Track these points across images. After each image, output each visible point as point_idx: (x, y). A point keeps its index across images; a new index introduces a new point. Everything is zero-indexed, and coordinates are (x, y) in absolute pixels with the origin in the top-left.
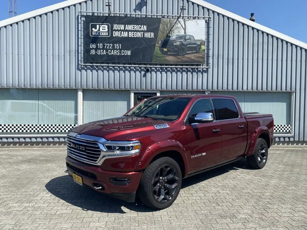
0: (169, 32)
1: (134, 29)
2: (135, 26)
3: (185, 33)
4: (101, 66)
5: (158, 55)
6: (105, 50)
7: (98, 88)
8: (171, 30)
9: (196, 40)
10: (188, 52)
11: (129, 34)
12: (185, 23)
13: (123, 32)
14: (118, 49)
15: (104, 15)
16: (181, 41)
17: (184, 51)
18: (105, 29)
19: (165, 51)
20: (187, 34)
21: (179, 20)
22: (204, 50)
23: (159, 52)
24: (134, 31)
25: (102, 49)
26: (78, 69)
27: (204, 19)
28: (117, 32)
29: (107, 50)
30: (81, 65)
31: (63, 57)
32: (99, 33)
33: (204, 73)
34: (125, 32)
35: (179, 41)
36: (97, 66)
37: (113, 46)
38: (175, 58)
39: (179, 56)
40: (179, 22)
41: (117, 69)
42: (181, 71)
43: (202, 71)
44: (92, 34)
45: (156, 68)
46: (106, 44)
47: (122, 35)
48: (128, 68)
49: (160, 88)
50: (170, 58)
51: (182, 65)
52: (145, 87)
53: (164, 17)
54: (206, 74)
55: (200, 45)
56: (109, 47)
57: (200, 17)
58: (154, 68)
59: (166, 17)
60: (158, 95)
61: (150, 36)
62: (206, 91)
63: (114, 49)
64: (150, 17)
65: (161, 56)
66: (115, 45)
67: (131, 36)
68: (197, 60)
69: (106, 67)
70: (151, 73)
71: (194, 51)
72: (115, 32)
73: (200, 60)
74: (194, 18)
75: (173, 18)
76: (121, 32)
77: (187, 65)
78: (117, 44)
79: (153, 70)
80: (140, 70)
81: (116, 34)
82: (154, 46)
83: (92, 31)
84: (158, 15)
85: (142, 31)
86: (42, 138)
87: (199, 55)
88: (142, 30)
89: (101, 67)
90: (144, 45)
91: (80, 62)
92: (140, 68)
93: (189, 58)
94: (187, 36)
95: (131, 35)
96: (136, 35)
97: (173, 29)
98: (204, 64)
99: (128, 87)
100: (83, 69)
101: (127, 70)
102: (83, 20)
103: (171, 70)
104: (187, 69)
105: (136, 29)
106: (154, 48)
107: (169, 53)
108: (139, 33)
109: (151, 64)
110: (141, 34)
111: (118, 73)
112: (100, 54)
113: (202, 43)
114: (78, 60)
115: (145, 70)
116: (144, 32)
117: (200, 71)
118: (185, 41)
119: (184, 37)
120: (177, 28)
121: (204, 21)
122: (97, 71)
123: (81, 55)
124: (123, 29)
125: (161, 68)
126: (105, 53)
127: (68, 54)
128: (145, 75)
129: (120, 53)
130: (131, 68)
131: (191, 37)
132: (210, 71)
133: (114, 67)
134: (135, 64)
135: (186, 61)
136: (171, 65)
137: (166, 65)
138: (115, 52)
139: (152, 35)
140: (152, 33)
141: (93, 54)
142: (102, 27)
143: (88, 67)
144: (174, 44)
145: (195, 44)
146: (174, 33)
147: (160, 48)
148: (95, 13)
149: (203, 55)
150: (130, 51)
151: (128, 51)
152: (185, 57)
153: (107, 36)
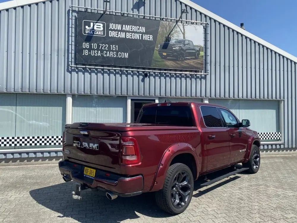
0: (169, 36)
1: (131, 29)
2: (133, 26)
3: (184, 37)
4: (95, 68)
5: (157, 59)
6: (99, 51)
7: (91, 93)
8: (170, 34)
10: (187, 58)
11: (127, 35)
12: (184, 27)
13: (119, 33)
14: (114, 51)
15: (98, 12)
16: (180, 46)
17: (183, 57)
18: (100, 28)
19: (164, 55)
21: (178, 23)
22: (203, 56)
23: (159, 56)
24: (132, 32)
25: (96, 50)
26: (68, 71)
27: (201, 24)
28: (113, 32)
29: (102, 51)
30: (71, 67)
31: (50, 56)
32: (93, 32)
33: (202, 79)
34: (122, 33)
35: (178, 45)
36: (90, 69)
37: (109, 47)
38: (174, 63)
39: (179, 61)
41: (112, 73)
43: (200, 77)
44: (85, 33)
45: (155, 73)
46: (101, 45)
47: (119, 36)
48: (125, 72)
49: (159, 95)
50: (170, 64)
51: (181, 71)
52: (143, 93)
53: (162, 19)
54: (204, 81)
55: (199, 51)
56: (105, 48)
57: (198, 23)
58: (153, 73)
59: (164, 20)
60: (157, 101)
61: (149, 39)
62: (204, 98)
63: (109, 50)
64: (148, 18)
65: (160, 60)
66: (111, 46)
67: (128, 38)
68: (196, 66)
69: (100, 70)
70: (149, 78)
71: (193, 57)
72: (111, 32)
73: (199, 66)
74: (193, 23)
75: (171, 21)
76: (117, 32)
77: (186, 71)
78: (113, 45)
79: (152, 75)
80: (138, 74)
81: (112, 34)
82: (153, 49)
83: (85, 29)
84: (156, 17)
85: (141, 33)
86: (20, 153)
87: (198, 61)
88: (141, 31)
89: (94, 70)
90: (142, 48)
91: (70, 63)
92: (138, 72)
93: (188, 64)
94: (186, 41)
95: (129, 36)
96: (134, 36)
97: (172, 33)
98: (202, 71)
99: (124, 93)
100: (74, 70)
101: (124, 74)
102: (75, 16)
103: (170, 76)
104: (186, 74)
105: (134, 29)
106: (153, 52)
107: (168, 58)
108: (137, 34)
109: (149, 69)
110: (139, 36)
111: (114, 77)
112: (94, 54)
113: (201, 49)
114: (68, 62)
115: (143, 74)
116: (143, 33)
119: (182, 42)
120: (176, 31)
121: (202, 27)
122: (90, 74)
123: (72, 55)
124: (120, 29)
125: (160, 73)
126: (100, 54)
127: (56, 54)
128: (143, 80)
129: (117, 55)
130: (129, 72)
131: (190, 42)
132: (208, 77)
133: (109, 70)
134: (132, 68)
135: (186, 67)
136: (170, 70)
137: (165, 70)
138: (111, 54)
139: (151, 38)
140: (151, 36)
141: (86, 54)
142: (97, 25)
143: (79, 69)
144: (174, 48)
145: (194, 50)
146: (173, 37)
147: (159, 51)
148: (89, 9)
149: (202, 62)
150: (127, 54)
151: (125, 53)
152: (184, 63)
153: (102, 35)
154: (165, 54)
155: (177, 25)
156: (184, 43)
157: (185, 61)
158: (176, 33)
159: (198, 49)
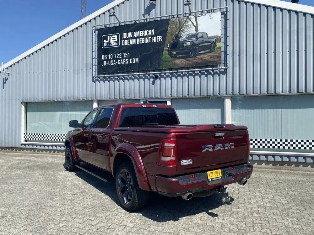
0: (179, 33)
1: (142, 35)
2: (143, 31)
3: (197, 30)
5: (167, 60)
6: (115, 61)
7: (110, 98)
8: (180, 30)
9: (210, 37)
10: (200, 52)
11: (138, 41)
12: (196, 20)
13: (131, 40)
14: (127, 58)
15: (114, 26)
16: (192, 41)
17: (195, 52)
18: (115, 39)
19: (173, 55)
20: (199, 32)
21: (189, 17)
22: (220, 48)
23: (169, 56)
24: (142, 37)
25: (112, 59)
26: (93, 81)
27: (219, 11)
28: (125, 40)
29: (117, 60)
30: (96, 77)
31: (81, 71)
32: (110, 44)
33: (221, 75)
34: (133, 40)
35: (189, 41)
36: (109, 77)
37: (123, 55)
38: (186, 61)
39: (190, 57)
40: (190, 20)
41: (126, 79)
42: (194, 74)
43: (219, 73)
44: (103, 47)
45: (165, 74)
46: (116, 54)
47: (130, 43)
48: (137, 76)
49: (170, 96)
50: (180, 62)
51: (194, 68)
52: (154, 95)
53: (173, 17)
54: (224, 76)
55: (215, 43)
56: (119, 57)
57: (215, 9)
58: (163, 74)
59: (176, 16)
61: (158, 40)
62: (224, 96)
63: (123, 58)
64: (159, 19)
65: (170, 60)
66: (124, 54)
67: (139, 43)
68: (211, 60)
69: (116, 77)
70: (160, 79)
71: (208, 50)
72: (124, 41)
73: (215, 60)
74: (209, 12)
75: (183, 16)
76: (129, 40)
77: (200, 67)
78: (126, 53)
79: (163, 77)
80: (149, 77)
81: (125, 43)
82: (163, 49)
83: (104, 42)
84: (167, 15)
85: (150, 36)
87: (214, 54)
88: (150, 34)
89: (112, 77)
90: (152, 51)
92: (149, 75)
93: (201, 59)
94: (199, 34)
95: (139, 41)
96: (144, 41)
97: (183, 29)
98: (221, 65)
99: (137, 96)
100: (97, 80)
101: (137, 78)
102: (97, 34)
103: (182, 75)
104: (200, 71)
105: (144, 34)
106: (162, 53)
107: (178, 56)
108: (147, 38)
109: (160, 70)
110: (149, 39)
111: (128, 82)
112: (111, 64)
113: (218, 39)
115: (154, 77)
116: (152, 36)
117: (216, 73)
118: (196, 40)
119: (195, 36)
120: (187, 26)
121: (219, 13)
122: (109, 81)
123: (95, 68)
124: (131, 37)
125: (171, 73)
126: (115, 63)
128: (154, 83)
129: (129, 61)
130: (140, 76)
131: (204, 35)
132: (230, 71)
133: (123, 76)
134: (143, 71)
135: (198, 63)
136: (182, 69)
137: (177, 69)
138: (124, 62)
139: (160, 39)
140: (160, 37)
141: (104, 65)
143: (101, 78)
144: (185, 45)
145: (209, 42)
146: (184, 33)
147: (168, 51)
148: (107, 24)
149: (219, 54)
150: (138, 59)
151: (136, 59)
152: (197, 58)
153: (117, 46)
154: (174, 53)
155: (188, 19)
156: (196, 36)
157: (198, 57)
158: (187, 28)
159: (214, 41)
